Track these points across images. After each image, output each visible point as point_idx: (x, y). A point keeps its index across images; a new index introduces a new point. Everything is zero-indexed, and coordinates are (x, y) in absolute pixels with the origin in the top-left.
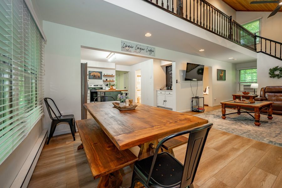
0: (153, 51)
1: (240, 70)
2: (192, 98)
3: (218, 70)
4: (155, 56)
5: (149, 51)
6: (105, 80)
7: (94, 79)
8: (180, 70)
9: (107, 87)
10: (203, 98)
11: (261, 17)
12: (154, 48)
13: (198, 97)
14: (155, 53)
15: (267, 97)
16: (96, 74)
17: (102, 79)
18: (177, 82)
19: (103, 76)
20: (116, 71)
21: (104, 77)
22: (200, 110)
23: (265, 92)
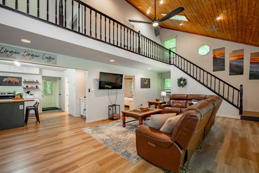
0: (53, 59)
1: (164, 79)
2: (109, 106)
3: (141, 78)
4: (56, 64)
5: (47, 58)
6: (25, 87)
7: (8, 85)
8: (94, 79)
9: (28, 95)
10: (119, 105)
11: (176, 36)
12: (56, 56)
13: (116, 105)
14: (56, 61)
15: (171, 103)
16: (11, 80)
17: (21, 86)
18: (89, 91)
19: (23, 82)
20: (42, 76)
21: (24, 84)
22: (115, 118)
23: (171, 99)
